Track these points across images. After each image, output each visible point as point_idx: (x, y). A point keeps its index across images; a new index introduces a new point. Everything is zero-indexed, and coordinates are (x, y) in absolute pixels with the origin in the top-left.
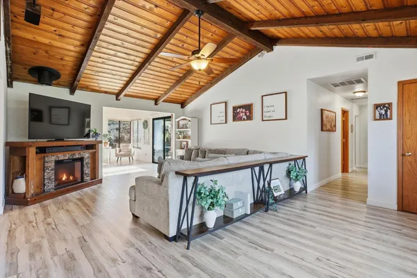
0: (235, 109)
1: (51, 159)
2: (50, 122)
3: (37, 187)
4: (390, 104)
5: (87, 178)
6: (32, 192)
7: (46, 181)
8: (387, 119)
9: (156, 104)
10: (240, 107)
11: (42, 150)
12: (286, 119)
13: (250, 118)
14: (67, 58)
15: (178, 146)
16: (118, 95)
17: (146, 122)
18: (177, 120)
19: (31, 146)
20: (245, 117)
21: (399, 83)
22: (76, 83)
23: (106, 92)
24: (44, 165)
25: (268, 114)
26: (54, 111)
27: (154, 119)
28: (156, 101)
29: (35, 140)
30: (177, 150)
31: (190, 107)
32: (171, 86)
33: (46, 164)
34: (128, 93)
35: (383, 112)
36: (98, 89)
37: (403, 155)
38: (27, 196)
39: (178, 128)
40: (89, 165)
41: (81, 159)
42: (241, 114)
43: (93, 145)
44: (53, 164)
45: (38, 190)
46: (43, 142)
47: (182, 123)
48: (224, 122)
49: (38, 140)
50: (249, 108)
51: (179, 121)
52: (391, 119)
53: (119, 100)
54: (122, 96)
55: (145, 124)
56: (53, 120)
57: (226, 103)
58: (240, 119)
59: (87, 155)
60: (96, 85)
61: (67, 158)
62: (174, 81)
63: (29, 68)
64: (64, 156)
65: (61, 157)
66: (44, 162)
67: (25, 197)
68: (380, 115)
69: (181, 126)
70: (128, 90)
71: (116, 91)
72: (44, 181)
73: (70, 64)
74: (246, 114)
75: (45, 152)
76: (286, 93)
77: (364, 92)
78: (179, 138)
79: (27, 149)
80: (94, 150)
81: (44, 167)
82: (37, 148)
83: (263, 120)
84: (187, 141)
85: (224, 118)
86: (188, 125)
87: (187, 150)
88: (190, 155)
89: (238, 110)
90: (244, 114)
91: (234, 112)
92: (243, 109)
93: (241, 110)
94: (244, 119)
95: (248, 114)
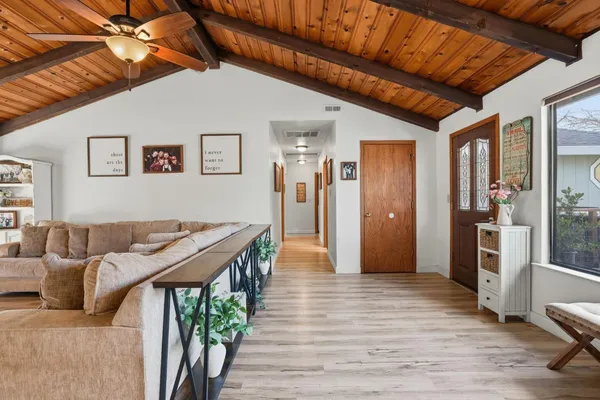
0: (147, 150)
4: (355, 163)
8: (352, 179)
10: (159, 149)
12: (240, 173)
13: (178, 168)
20: (168, 166)
21: (361, 142)
35: (349, 171)
37: (365, 216)
42: (161, 162)
48: (123, 173)
50: (176, 152)
52: (355, 179)
57: (126, 138)
58: (159, 169)
68: (347, 174)
74: (170, 162)
76: (240, 135)
83: (202, 174)
84: (16, 213)
85: (123, 166)
86: (20, 177)
87: (30, 231)
88: (41, 240)
89: (155, 154)
90: (166, 161)
91: (145, 156)
92: (164, 152)
93: (161, 153)
94: (167, 170)
95: (174, 162)
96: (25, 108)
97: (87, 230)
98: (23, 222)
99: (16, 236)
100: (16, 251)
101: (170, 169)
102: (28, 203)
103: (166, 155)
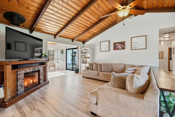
0: (115, 44)
1: (21, 73)
2: (16, 50)
3: (13, 92)
5: (42, 82)
6: (9, 97)
7: (19, 88)
9: (72, 41)
10: (118, 43)
11: (15, 67)
12: (146, 49)
13: (123, 48)
14: (31, 8)
15: (82, 62)
16: (55, 36)
17: (62, 50)
18: (81, 50)
19: (8, 64)
20: (120, 48)
22: (35, 26)
23: (49, 34)
24: (17, 77)
25: (135, 47)
26: (17, 44)
27: (66, 49)
28: (73, 40)
29: (10, 60)
30: (82, 64)
31: (87, 43)
32: (82, 32)
33: (19, 76)
34: (61, 35)
36: (45, 31)
38: (5, 101)
39: (82, 53)
40: (43, 74)
41: (39, 71)
42: (119, 47)
43: (44, 62)
44: (23, 76)
45: (13, 95)
46: (15, 61)
47: (83, 51)
48: (108, 50)
49: (12, 60)
50: (123, 43)
51: (82, 50)
53: (56, 38)
54: (57, 37)
55: (62, 52)
56: (17, 49)
57: (109, 41)
58: (118, 49)
59: (42, 68)
60: (45, 28)
61: (31, 71)
62: (85, 29)
63: (4, 12)
64: (29, 69)
65: (28, 70)
66: (17, 75)
67: (3, 102)
69: (83, 52)
70: (62, 33)
71: (55, 33)
72: (17, 87)
73: (33, 12)
74: (121, 47)
75: (18, 68)
76: (146, 36)
77: (170, 37)
78: (82, 58)
79: (5, 66)
80: (45, 65)
81: (17, 78)
82: (12, 65)
83: (132, 49)
84: (86, 60)
85: (108, 49)
86: (87, 52)
87: (90, 64)
88: (92, 66)
89: (117, 45)
90: (120, 46)
91: (114, 45)
92: (119, 44)
93: (118, 44)
94: (120, 49)
95: (122, 47)
96: (88, 37)
97: (101, 65)
98: (87, 62)
99: (87, 65)
100: (88, 68)
101: (121, 49)
102: (88, 58)
103: (120, 45)
